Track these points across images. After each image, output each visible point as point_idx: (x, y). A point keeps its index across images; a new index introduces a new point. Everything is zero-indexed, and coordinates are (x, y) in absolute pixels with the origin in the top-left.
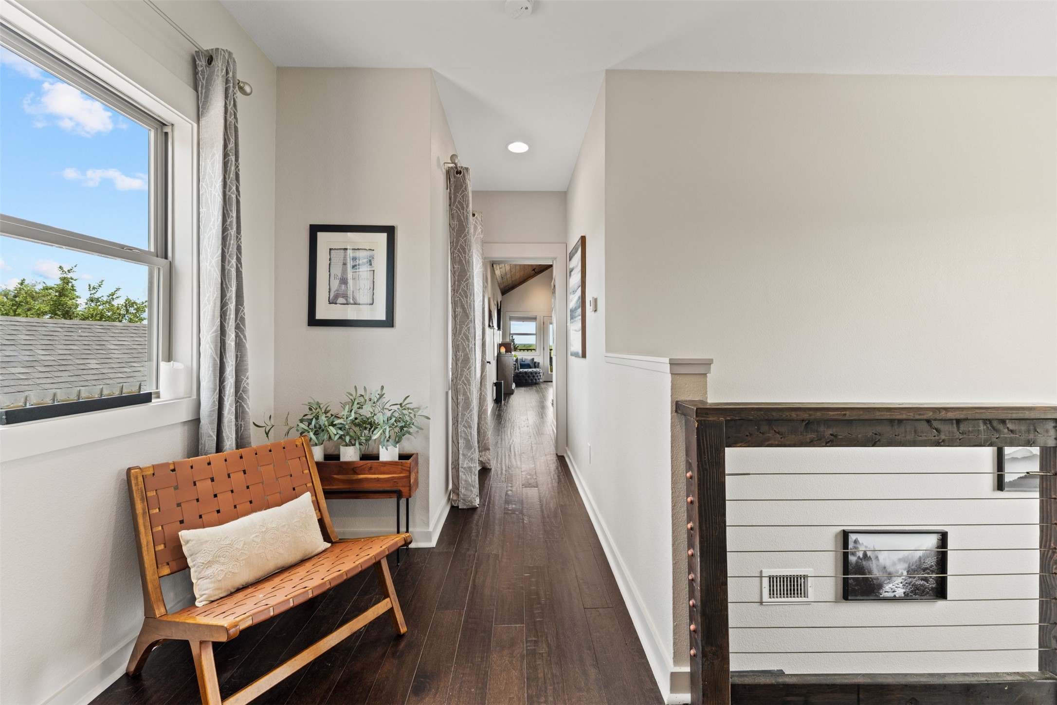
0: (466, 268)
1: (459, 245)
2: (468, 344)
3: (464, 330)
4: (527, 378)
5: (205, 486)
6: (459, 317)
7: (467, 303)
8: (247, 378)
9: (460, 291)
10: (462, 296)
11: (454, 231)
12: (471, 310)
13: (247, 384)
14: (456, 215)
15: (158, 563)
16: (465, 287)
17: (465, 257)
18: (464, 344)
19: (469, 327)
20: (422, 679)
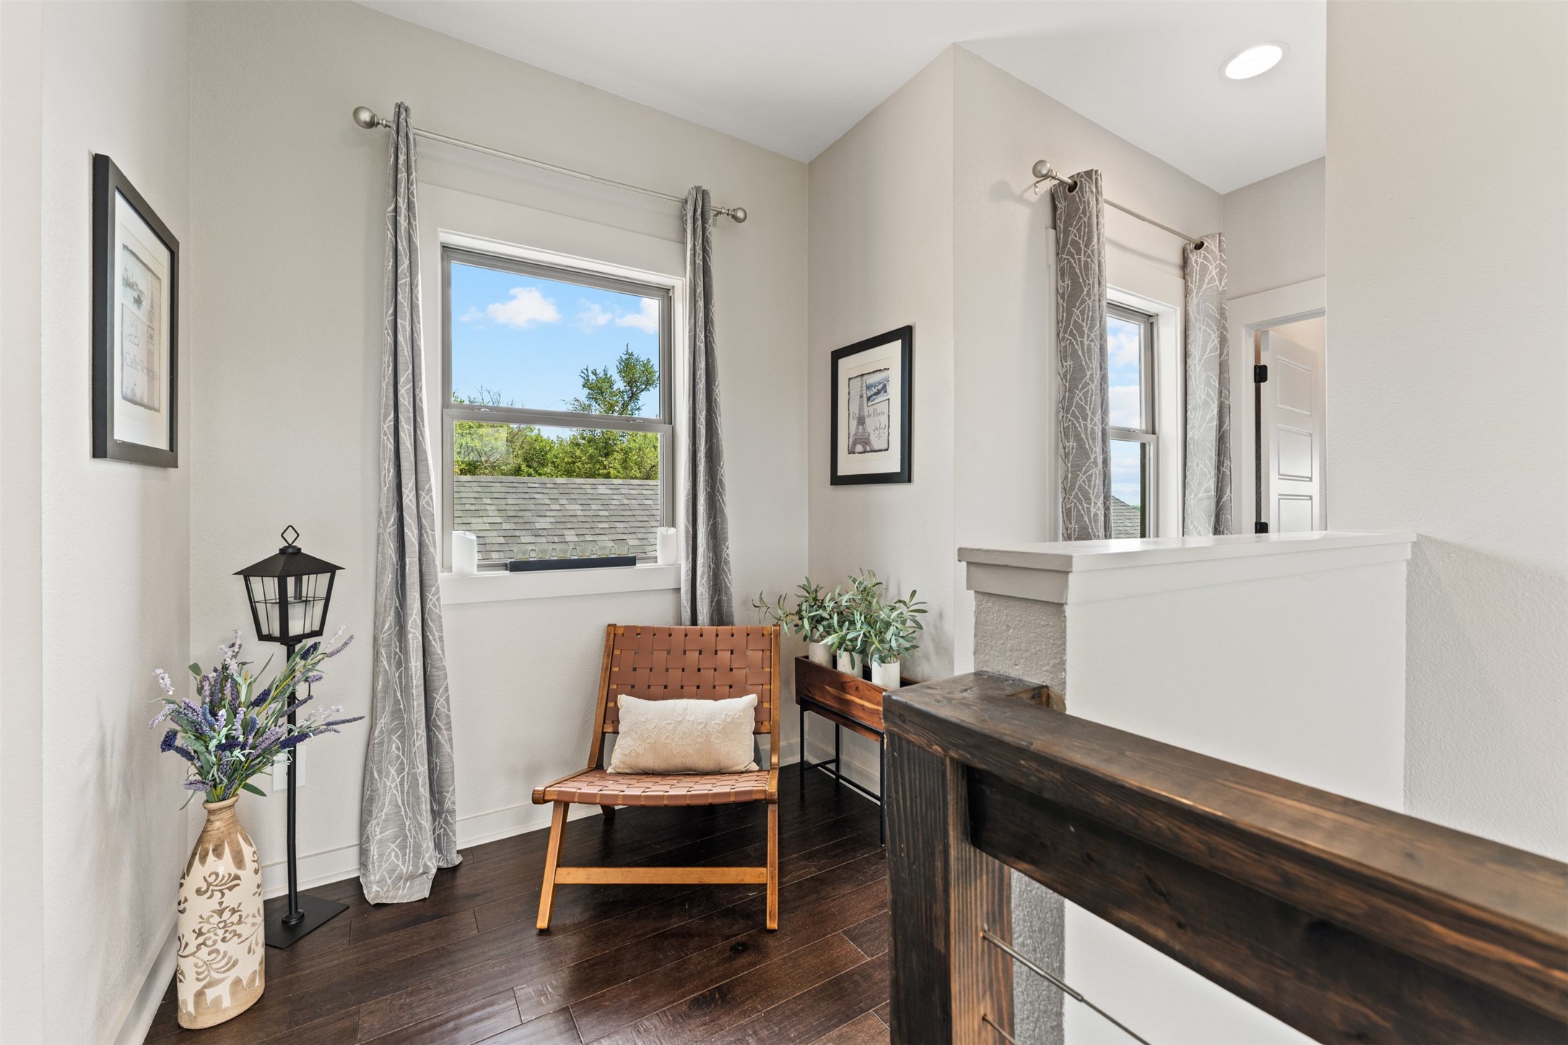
0: (1084, 363)
1: (1072, 322)
2: (1088, 508)
3: (1079, 482)
5: (660, 656)
6: (1071, 458)
7: (1086, 429)
8: (727, 548)
9: (1073, 408)
10: (1077, 418)
11: (1064, 300)
12: (1094, 443)
13: (728, 555)
14: (1067, 268)
15: (607, 718)
16: (1081, 400)
17: (1082, 342)
18: (1080, 508)
19: (1091, 475)
20: (717, 996)
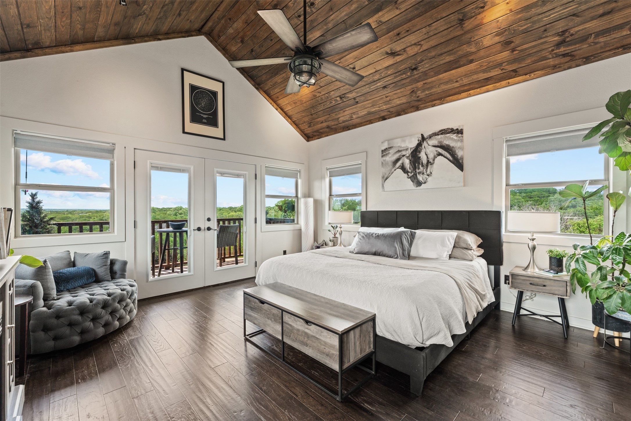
4: (89, 324)
